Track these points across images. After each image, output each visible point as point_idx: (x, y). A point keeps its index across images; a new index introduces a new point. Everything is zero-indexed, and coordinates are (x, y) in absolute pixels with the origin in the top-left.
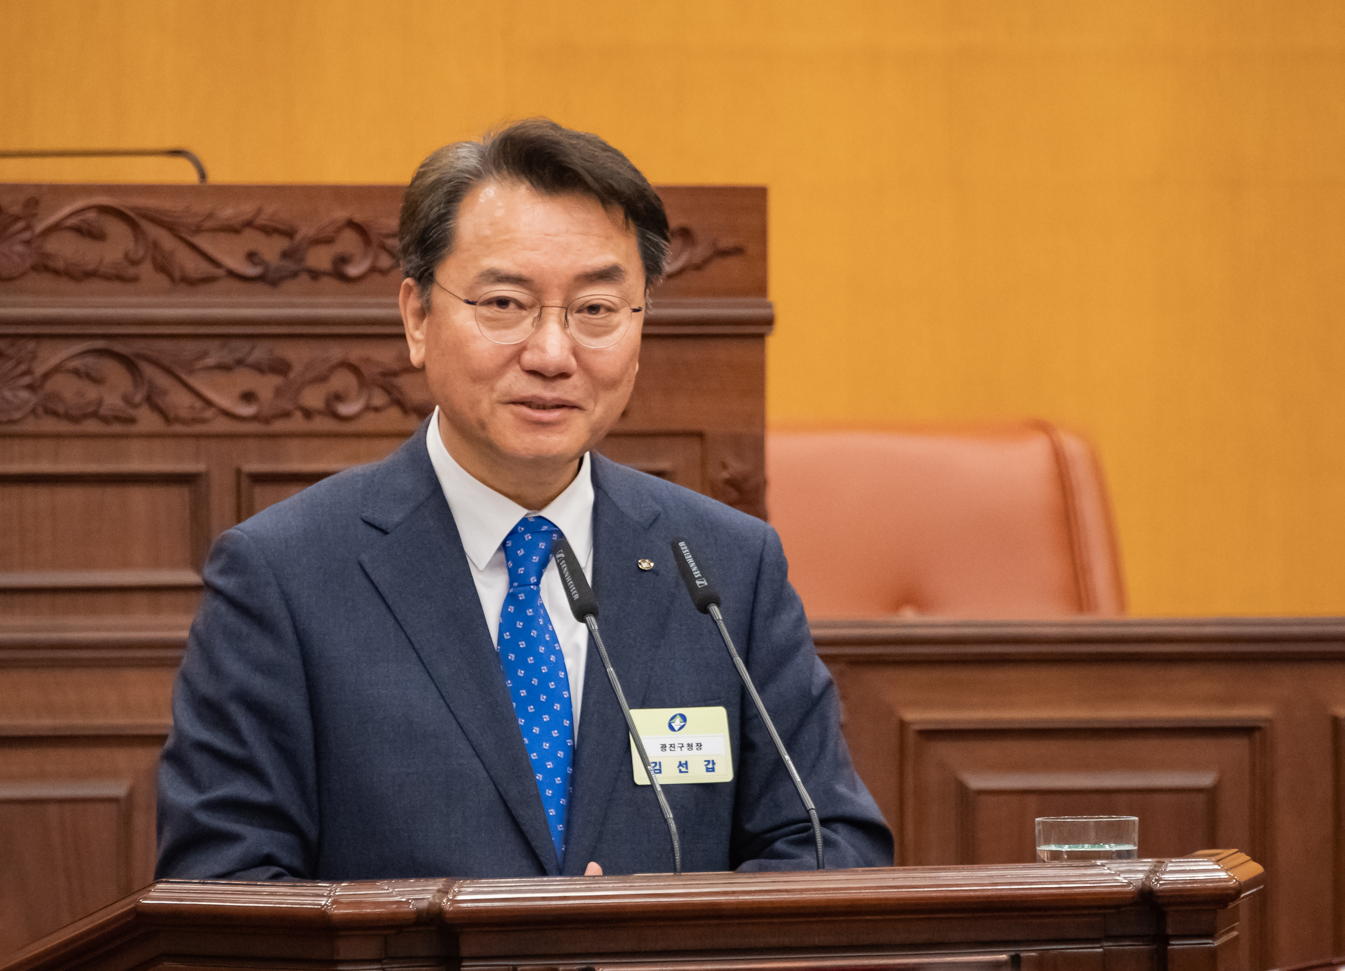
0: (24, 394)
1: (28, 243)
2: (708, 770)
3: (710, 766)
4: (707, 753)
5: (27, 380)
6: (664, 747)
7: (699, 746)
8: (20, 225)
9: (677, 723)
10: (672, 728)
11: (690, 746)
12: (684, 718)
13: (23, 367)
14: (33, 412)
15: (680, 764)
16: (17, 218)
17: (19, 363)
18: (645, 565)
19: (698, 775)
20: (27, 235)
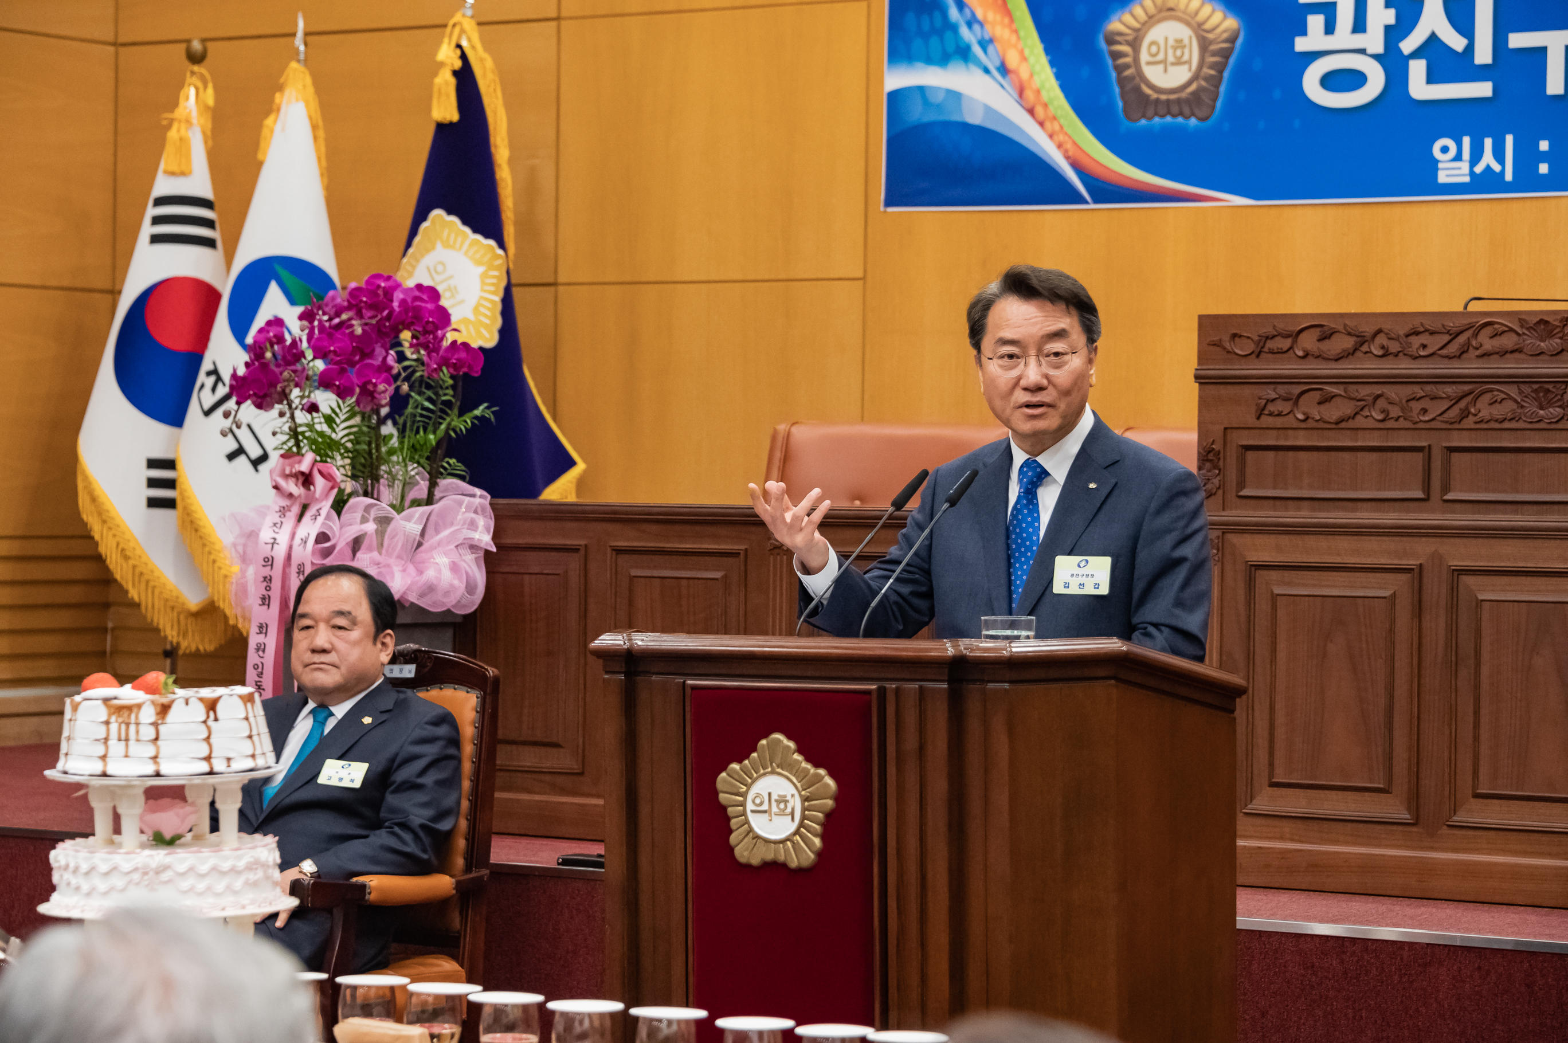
0: (1557, 409)
1: (1561, 338)
2: (1095, 588)
3: (1097, 586)
4: (1095, 580)
5: (1559, 404)
6: (1072, 575)
7: (1093, 576)
8: (1558, 330)
9: (1083, 564)
10: (1079, 566)
11: (1087, 576)
12: (1087, 562)
13: (1559, 397)
14: (1562, 418)
15: (1080, 584)
16: (1558, 326)
17: (1556, 395)
18: (1092, 486)
19: (1089, 590)
20: (1561, 335)
